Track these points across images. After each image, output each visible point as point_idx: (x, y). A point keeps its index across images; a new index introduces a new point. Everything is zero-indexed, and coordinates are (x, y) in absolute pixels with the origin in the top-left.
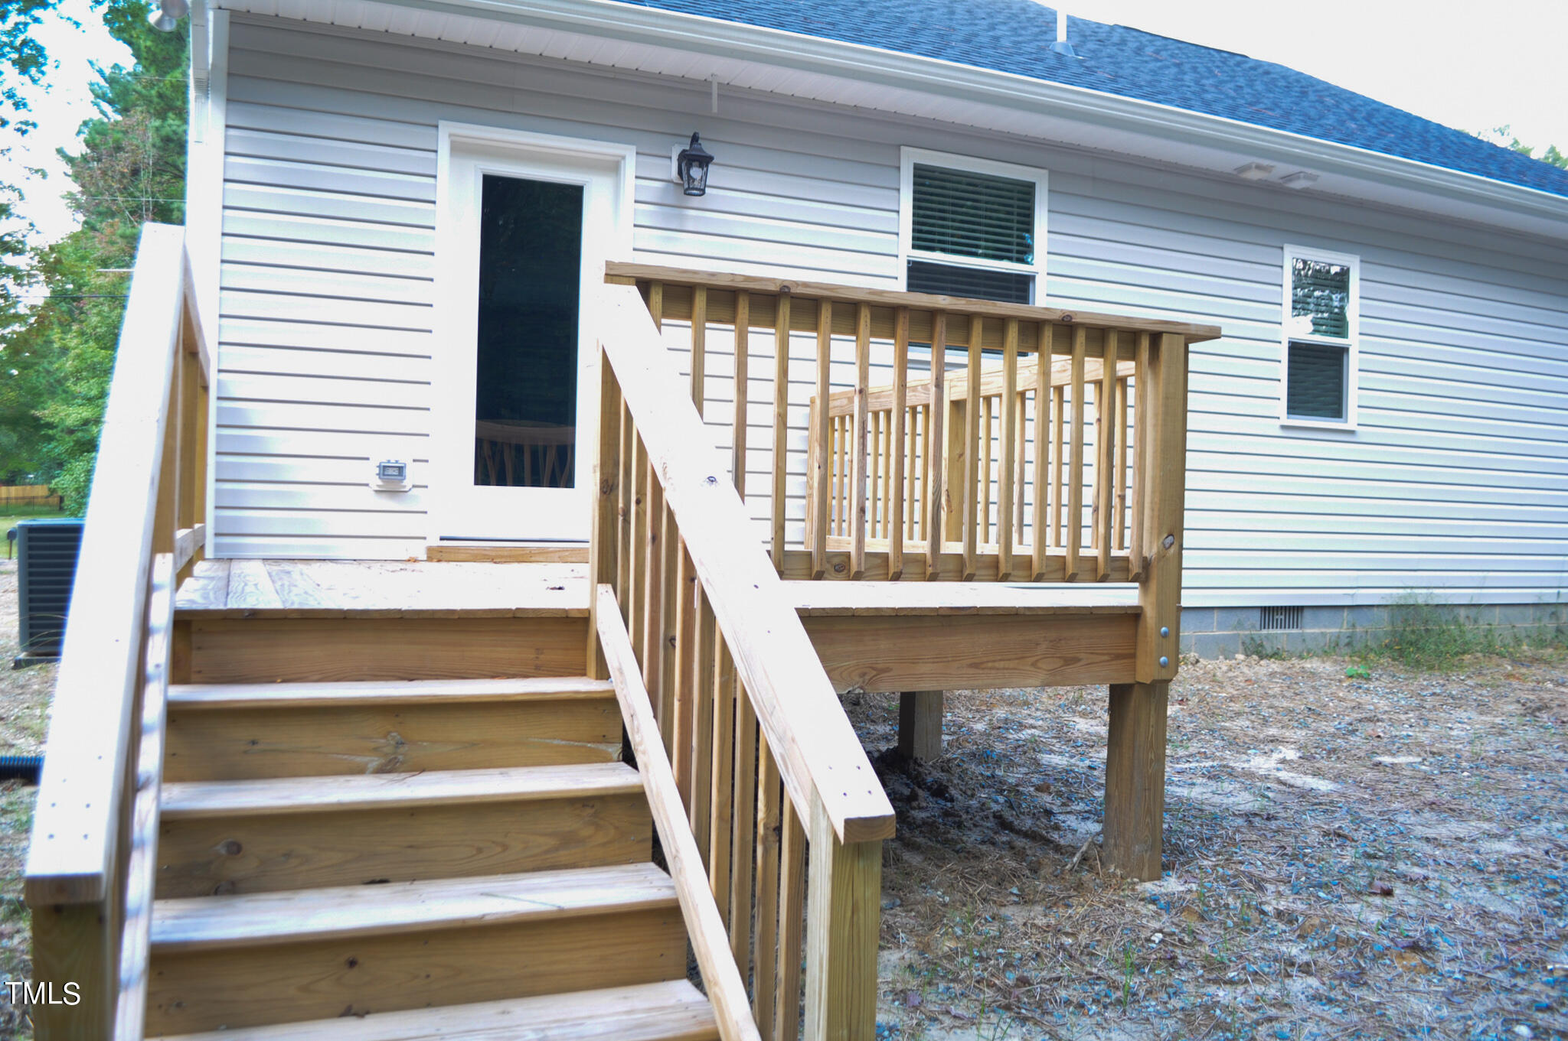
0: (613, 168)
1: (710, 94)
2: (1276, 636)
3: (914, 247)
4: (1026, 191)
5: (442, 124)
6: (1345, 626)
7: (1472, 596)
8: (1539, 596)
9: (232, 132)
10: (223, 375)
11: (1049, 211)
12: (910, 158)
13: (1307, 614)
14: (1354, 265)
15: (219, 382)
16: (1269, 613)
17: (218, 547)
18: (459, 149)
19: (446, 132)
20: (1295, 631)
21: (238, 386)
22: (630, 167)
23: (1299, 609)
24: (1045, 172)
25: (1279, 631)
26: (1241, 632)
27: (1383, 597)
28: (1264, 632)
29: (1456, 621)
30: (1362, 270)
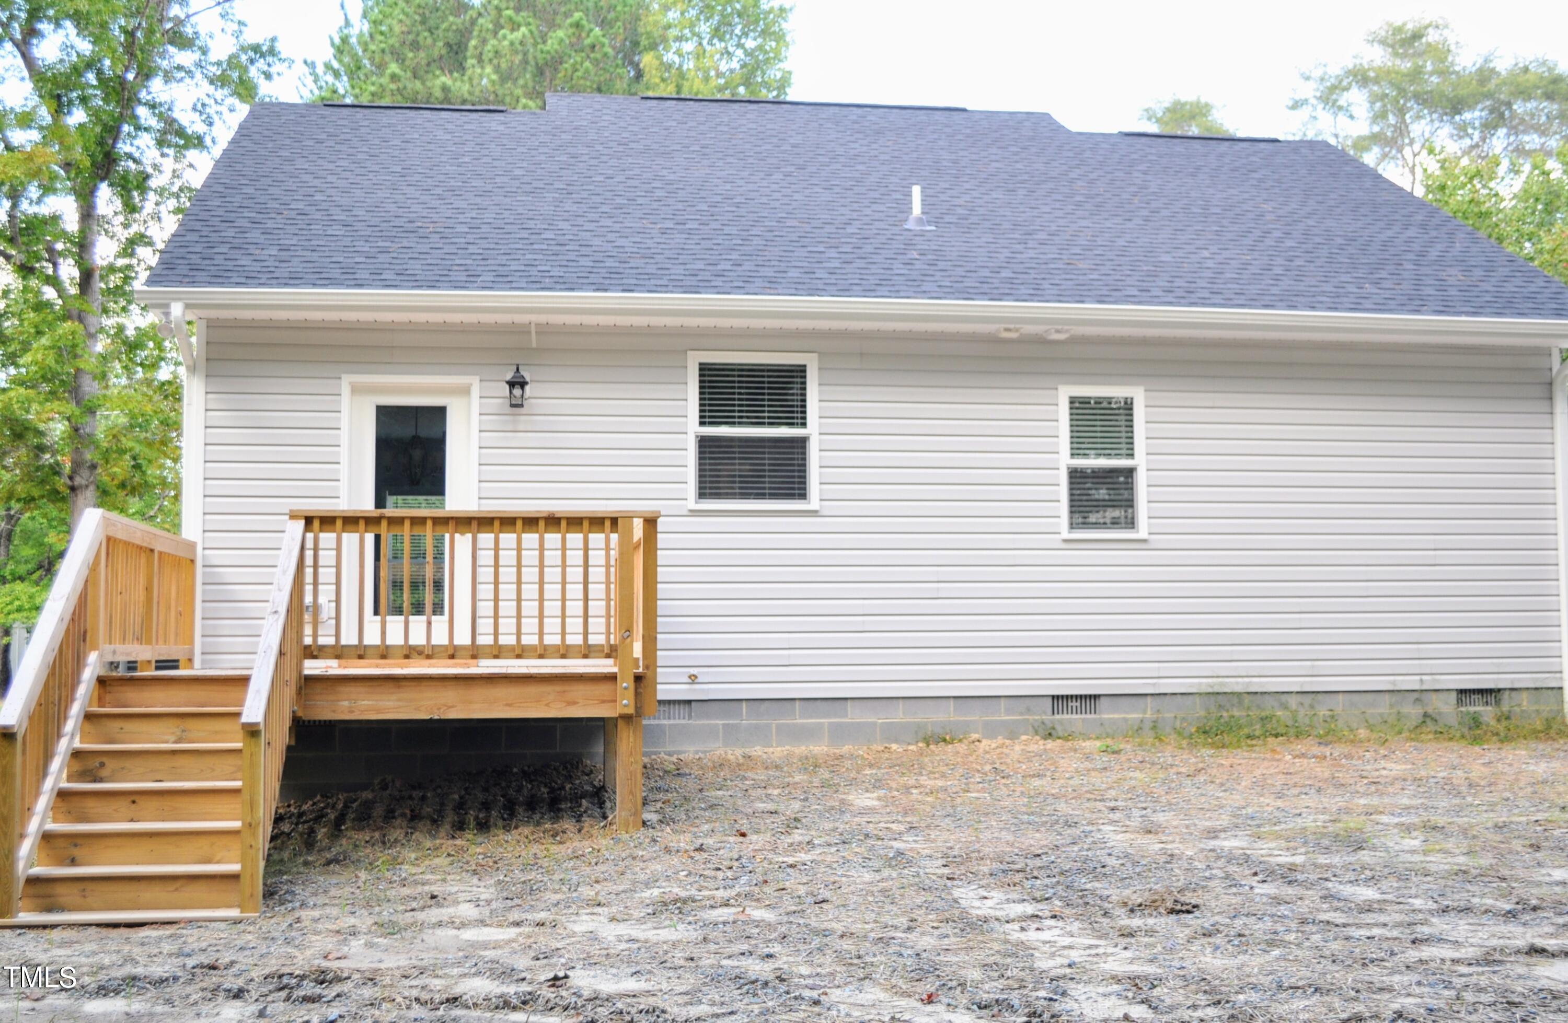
0: (465, 391)
1: (529, 333)
2: (1070, 721)
3: (702, 424)
4: (801, 371)
5: (344, 376)
6: (1149, 712)
7: (1302, 684)
8: (1394, 683)
9: (210, 396)
10: (207, 552)
11: (820, 385)
12: (694, 361)
13: (1103, 702)
14: (1138, 394)
15: (204, 556)
16: (1060, 701)
17: (203, 662)
18: (356, 390)
19: (347, 381)
20: (1093, 716)
21: (216, 557)
22: (475, 392)
23: (1096, 697)
24: (815, 355)
25: (1074, 716)
26: (1030, 718)
27: (1191, 685)
28: (1057, 717)
29: (1285, 707)
30: (1146, 398)
